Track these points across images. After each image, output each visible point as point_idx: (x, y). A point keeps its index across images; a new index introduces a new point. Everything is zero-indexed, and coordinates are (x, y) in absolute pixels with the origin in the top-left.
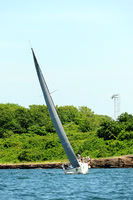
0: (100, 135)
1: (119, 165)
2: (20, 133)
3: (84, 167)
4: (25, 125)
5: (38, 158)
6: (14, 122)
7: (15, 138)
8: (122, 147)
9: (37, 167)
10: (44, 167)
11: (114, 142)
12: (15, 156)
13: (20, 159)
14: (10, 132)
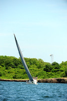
0: (45, 70)
1: (51, 82)
2: (14, 68)
3: (35, 81)
4: (16, 65)
5: (21, 78)
6: (12, 63)
7: (12, 70)
8: (53, 75)
9: (20, 81)
10: (22, 81)
11: (50, 73)
12: (12, 77)
13: (14, 78)
14: (11, 67)
